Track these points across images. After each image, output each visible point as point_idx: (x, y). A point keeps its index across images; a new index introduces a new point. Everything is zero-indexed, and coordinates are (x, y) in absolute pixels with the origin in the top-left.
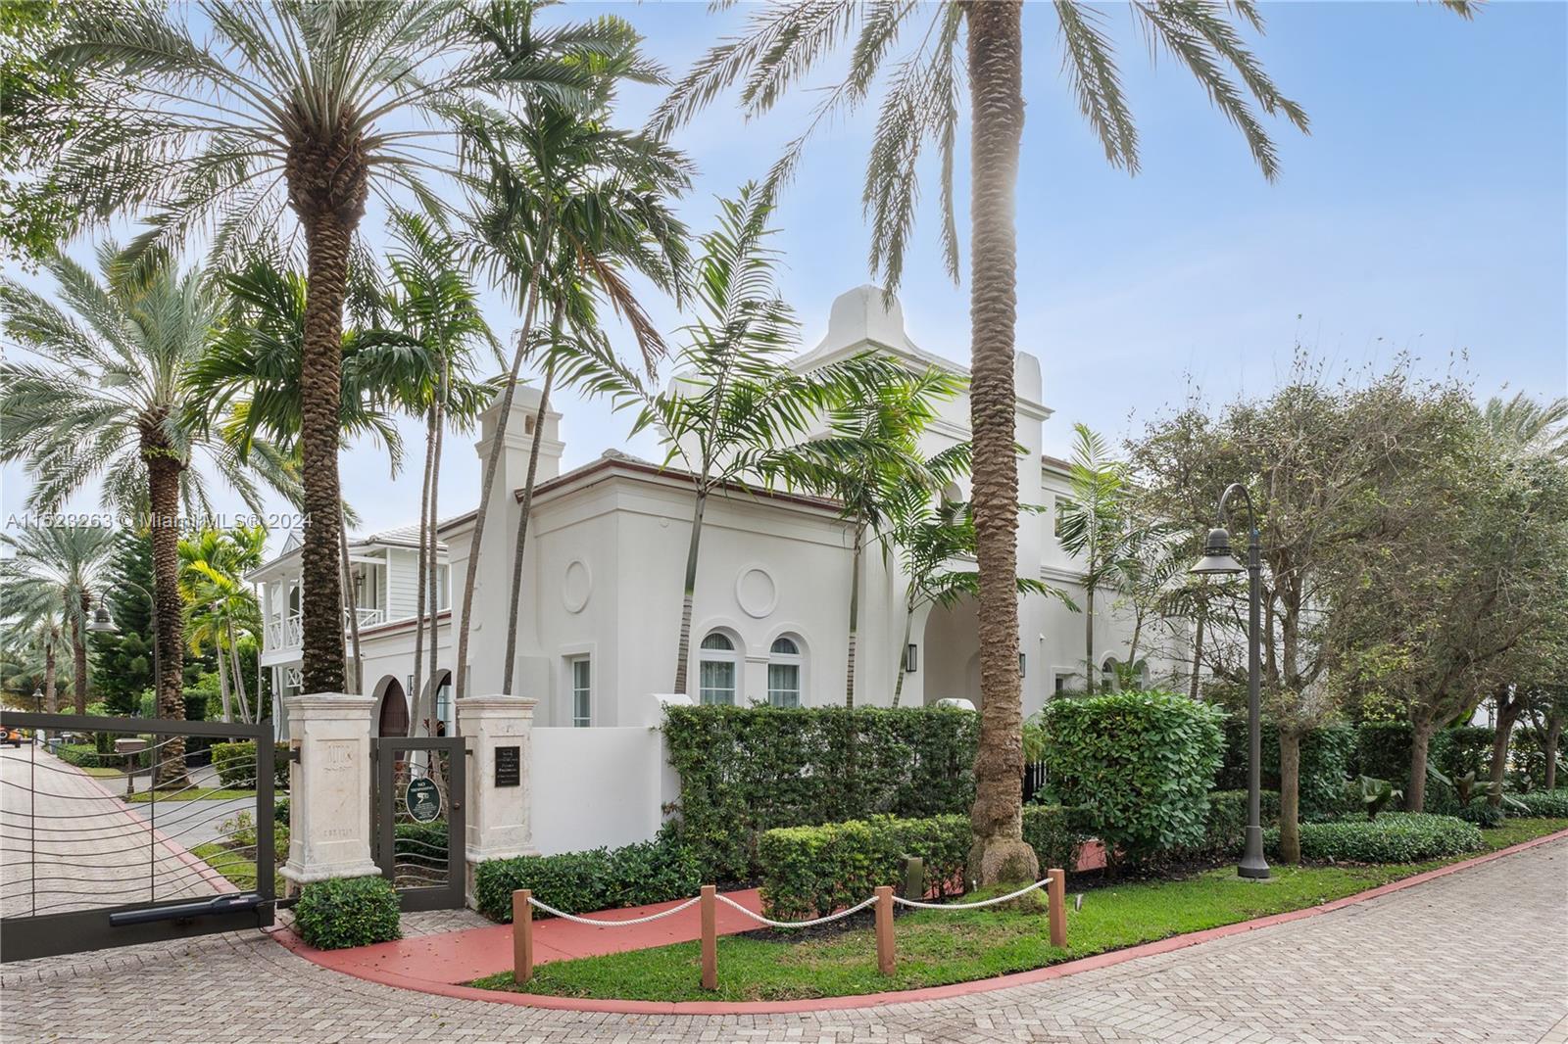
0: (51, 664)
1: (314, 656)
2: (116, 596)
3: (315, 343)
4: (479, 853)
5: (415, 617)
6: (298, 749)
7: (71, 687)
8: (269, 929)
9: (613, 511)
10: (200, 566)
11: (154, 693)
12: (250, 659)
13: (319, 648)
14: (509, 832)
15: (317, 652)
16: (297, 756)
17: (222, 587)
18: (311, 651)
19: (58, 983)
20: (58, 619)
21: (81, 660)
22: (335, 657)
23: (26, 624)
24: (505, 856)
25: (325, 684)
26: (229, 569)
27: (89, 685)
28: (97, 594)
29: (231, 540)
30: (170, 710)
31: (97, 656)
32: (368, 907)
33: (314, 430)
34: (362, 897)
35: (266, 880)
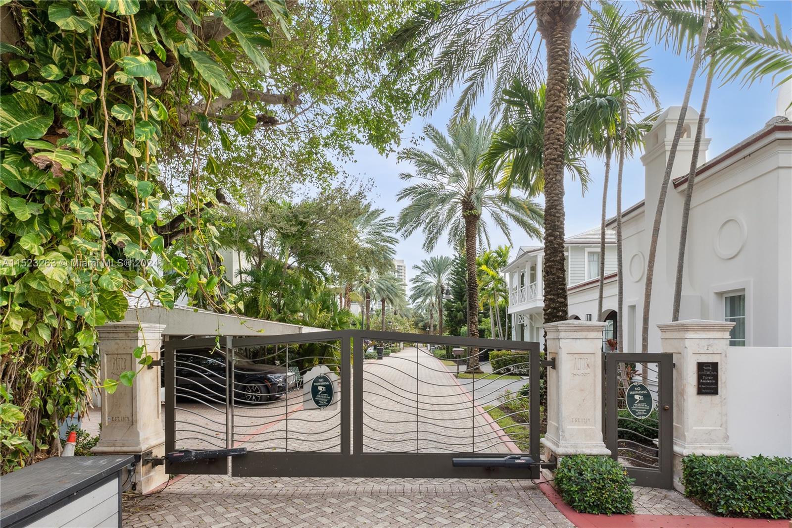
0: (432, 317)
1: (551, 299)
2: (452, 287)
3: (552, 106)
4: (685, 447)
5: (599, 277)
6: (554, 360)
7: (438, 327)
8: (537, 481)
9: (775, 169)
10: (484, 267)
11: (466, 328)
12: (503, 310)
13: (554, 295)
14: (710, 432)
15: (552, 297)
16: (553, 364)
17: (492, 276)
18: (549, 297)
19: (428, 497)
20: (434, 299)
21: (441, 315)
22: (563, 300)
23: (424, 301)
24: (707, 453)
25: (558, 317)
26: (495, 269)
27: (444, 325)
28: (446, 287)
29: (495, 255)
30: (473, 335)
31: (446, 313)
32: (610, 485)
33: (551, 160)
34: (605, 476)
35: (535, 447)
